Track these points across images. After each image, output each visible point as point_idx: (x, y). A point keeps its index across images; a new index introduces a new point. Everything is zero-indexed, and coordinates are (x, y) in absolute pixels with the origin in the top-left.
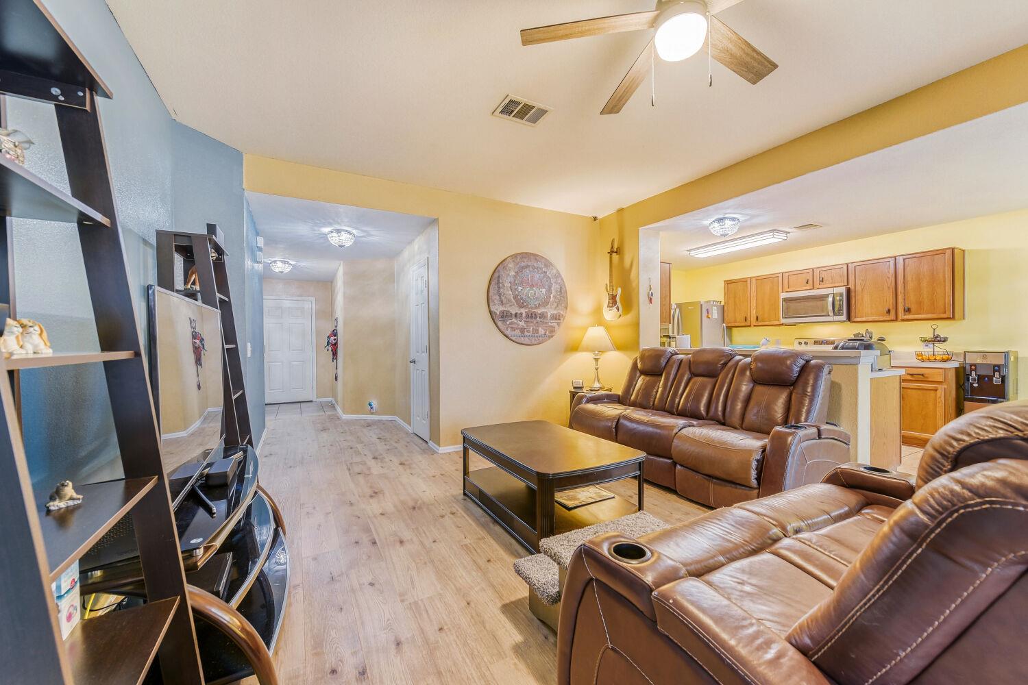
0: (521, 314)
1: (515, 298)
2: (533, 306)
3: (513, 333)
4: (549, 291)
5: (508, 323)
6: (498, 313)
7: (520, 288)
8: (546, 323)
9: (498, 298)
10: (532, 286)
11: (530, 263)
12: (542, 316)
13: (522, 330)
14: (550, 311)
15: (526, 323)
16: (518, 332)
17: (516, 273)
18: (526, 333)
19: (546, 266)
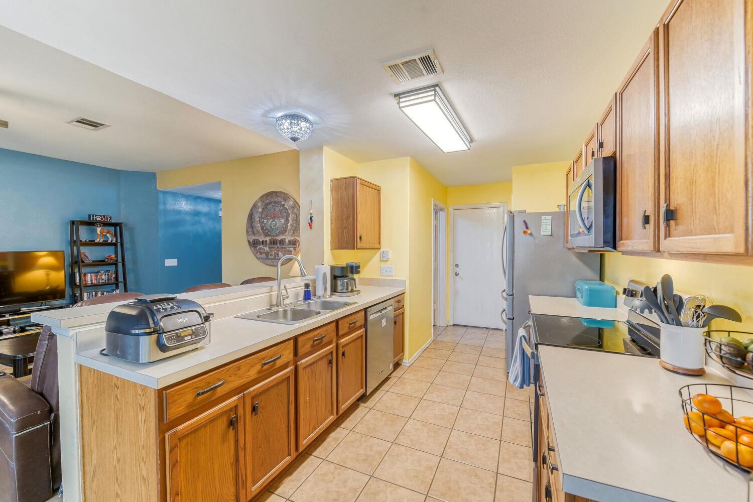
0: (266, 241)
1: (262, 228)
2: (275, 234)
3: (261, 256)
4: (287, 220)
5: (258, 248)
6: (251, 241)
7: (265, 221)
8: (285, 248)
9: (251, 230)
10: (274, 218)
11: (272, 200)
12: (282, 242)
13: (267, 254)
14: (288, 238)
15: (270, 248)
16: (264, 256)
17: (263, 209)
18: (269, 257)
19: (285, 200)
